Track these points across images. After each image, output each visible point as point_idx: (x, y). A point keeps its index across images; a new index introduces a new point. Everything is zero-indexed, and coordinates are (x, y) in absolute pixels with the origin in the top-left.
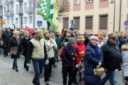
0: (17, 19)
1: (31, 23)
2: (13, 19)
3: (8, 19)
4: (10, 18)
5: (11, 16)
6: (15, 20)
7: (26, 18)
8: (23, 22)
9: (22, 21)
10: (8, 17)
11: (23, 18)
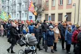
0: (18, 14)
1: (26, 17)
2: (15, 14)
4: (14, 14)
5: (15, 13)
6: (16, 15)
7: (23, 14)
8: (22, 16)
10: (13, 13)
11: (22, 14)
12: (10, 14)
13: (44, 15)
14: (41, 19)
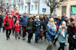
0: (26, 7)
1: (36, 9)
2: (23, 7)
3: (19, 7)
4: (21, 6)
5: (22, 5)
6: (24, 7)
8: (31, 9)
9: (29, 9)
10: (19, 5)
11: (31, 6)
12: (17, 6)
13: (61, 9)
14: (55, 13)
